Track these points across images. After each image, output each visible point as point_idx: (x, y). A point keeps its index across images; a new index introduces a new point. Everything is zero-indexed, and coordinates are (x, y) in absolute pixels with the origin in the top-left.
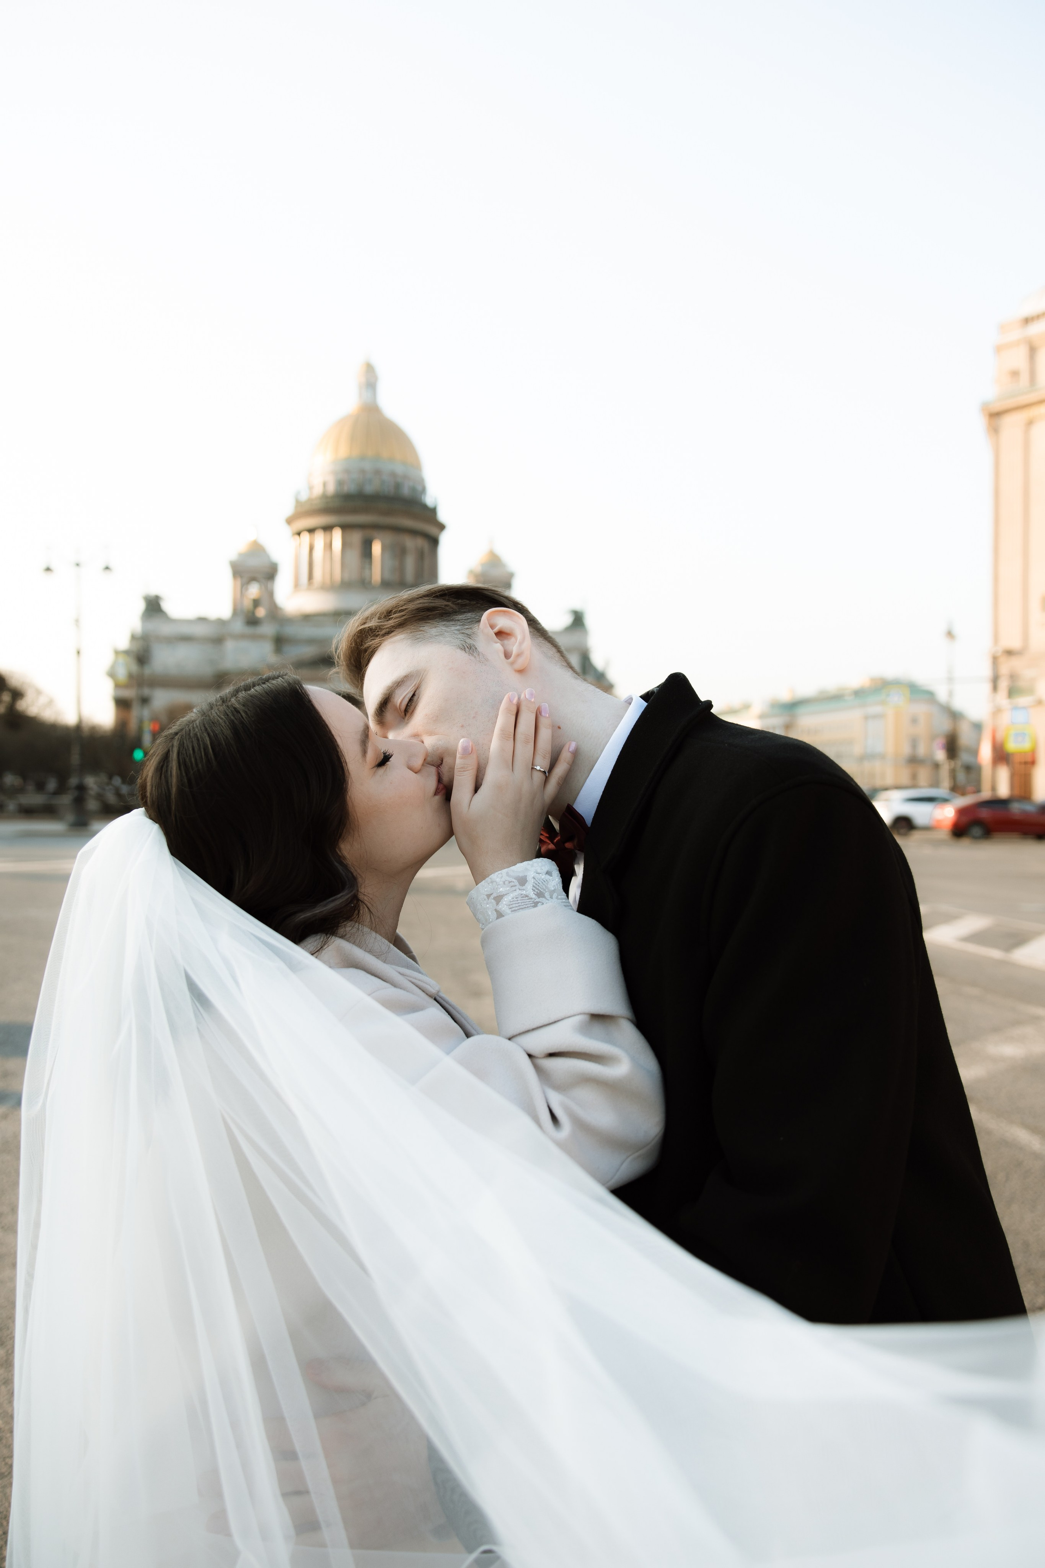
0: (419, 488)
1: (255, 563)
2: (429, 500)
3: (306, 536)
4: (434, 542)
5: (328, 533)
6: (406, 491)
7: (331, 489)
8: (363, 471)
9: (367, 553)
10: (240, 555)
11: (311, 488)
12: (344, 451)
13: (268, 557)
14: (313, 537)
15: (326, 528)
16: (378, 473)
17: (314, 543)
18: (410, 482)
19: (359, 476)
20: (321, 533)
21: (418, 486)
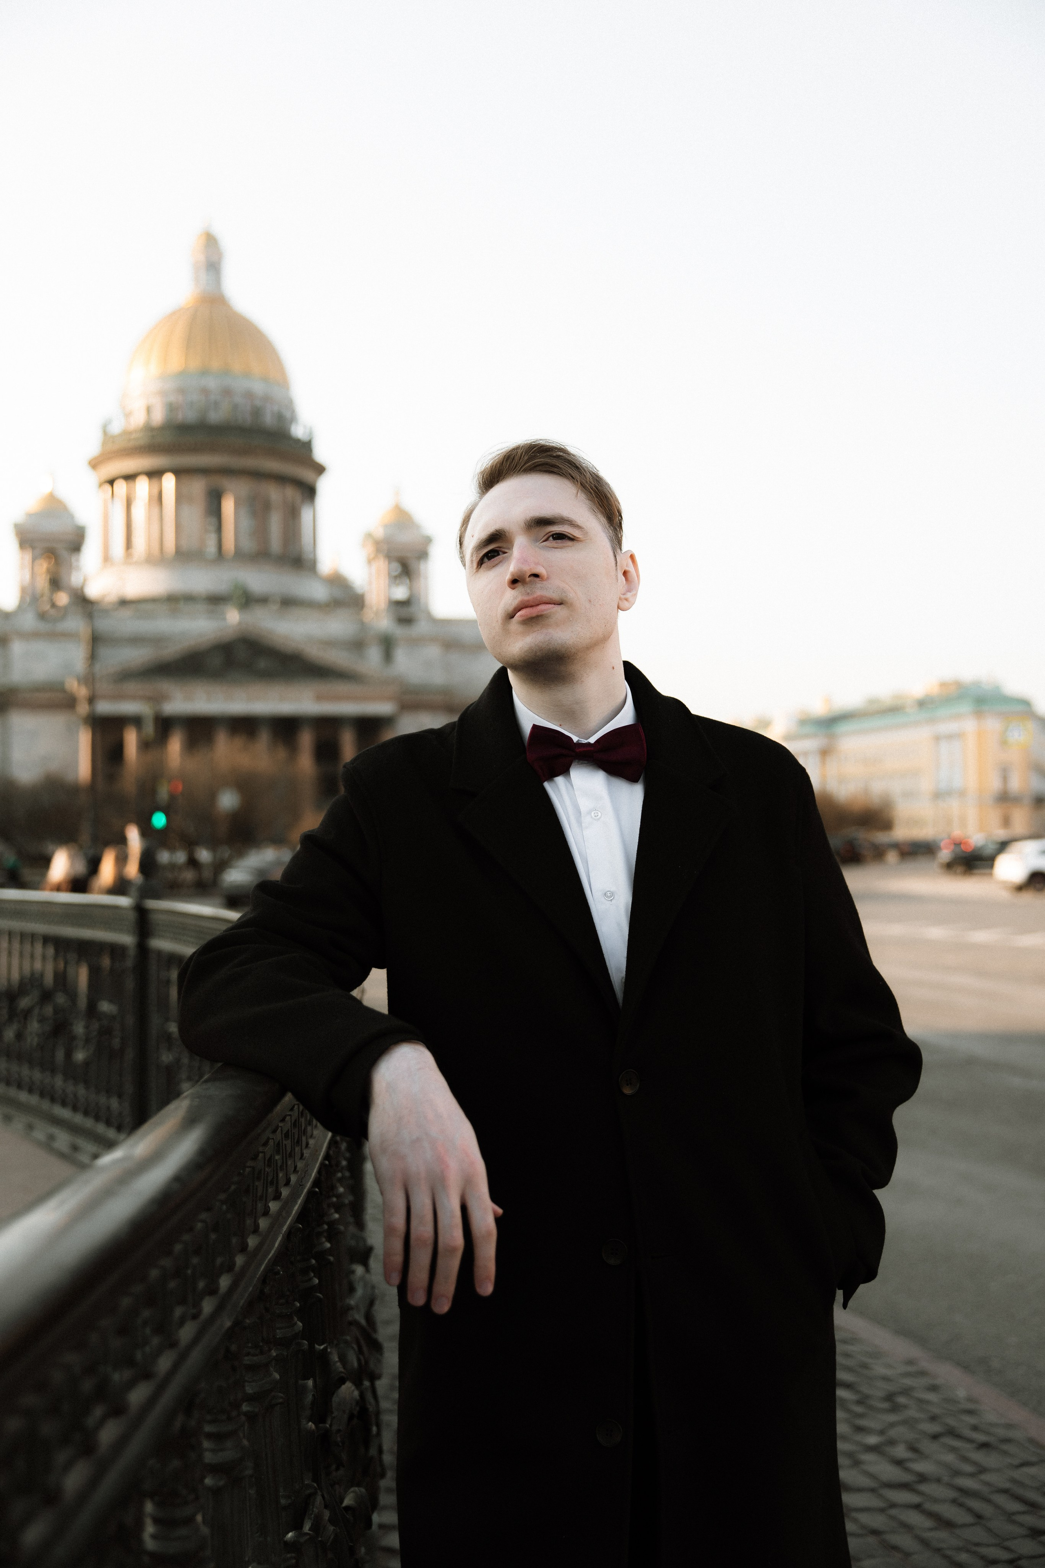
0: (288, 415)
1: (53, 526)
2: (298, 431)
3: (121, 487)
4: (309, 492)
5: (155, 481)
6: (268, 420)
7: (158, 417)
8: (205, 391)
9: (214, 509)
10: (30, 515)
11: (128, 415)
12: (176, 363)
13: (72, 516)
14: (131, 487)
15: (151, 475)
16: (228, 393)
17: (134, 495)
18: (273, 406)
19: (200, 398)
20: (144, 480)
21: (284, 411)
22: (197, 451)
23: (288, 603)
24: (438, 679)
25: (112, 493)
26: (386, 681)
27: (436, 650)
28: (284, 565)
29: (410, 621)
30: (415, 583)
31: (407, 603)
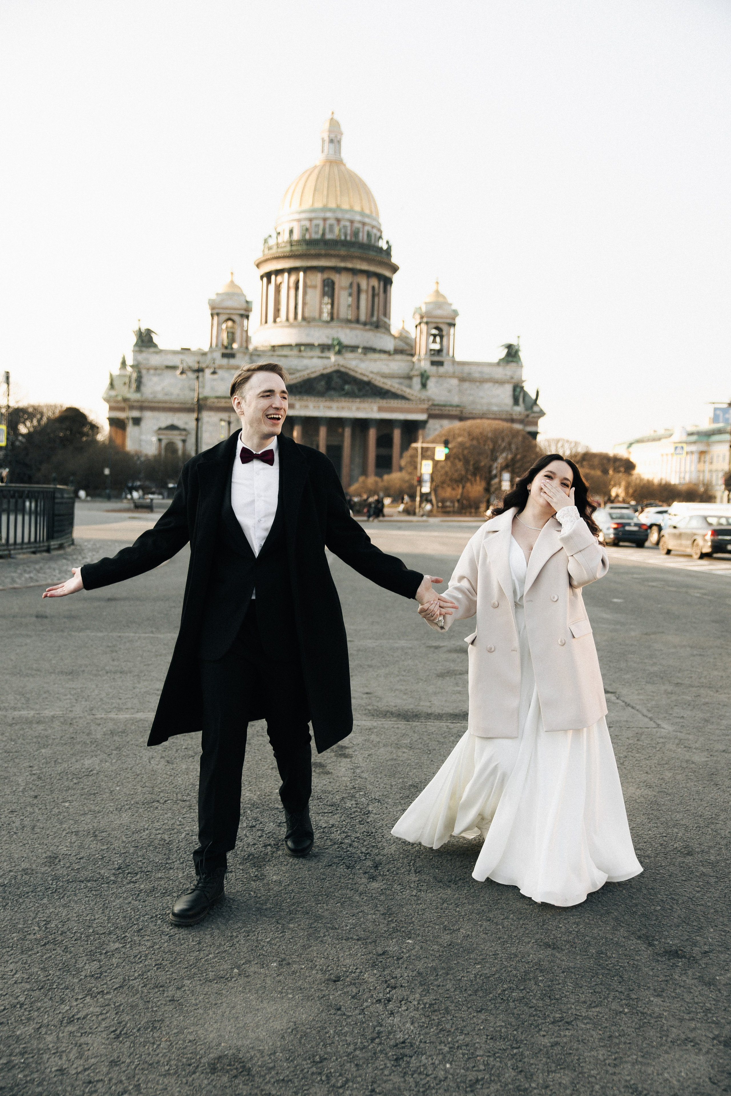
1: (233, 302)
2: (384, 243)
3: (272, 278)
4: (388, 282)
5: (292, 275)
6: (363, 238)
7: (296, 236)
8: (325, 220)
9: (325, 292)
10: (218, 295)
12: (307, 205)
13: (244, 296)
14: (279, 279)
15: (291, 271)
16: (338, 220)
17: (281, 283)
18: (367, 228)
19: (321, 223)
20: (286, 275)
21: (375, 231)
22: (317, 256)
23: (368, 350)
24: (455, 400)
25: (269, 281)
26: (422, 401)
27: (455, 382)
28: (368, 327)
29: (441, 364)
30: (445, 340)
31: (439, 351)
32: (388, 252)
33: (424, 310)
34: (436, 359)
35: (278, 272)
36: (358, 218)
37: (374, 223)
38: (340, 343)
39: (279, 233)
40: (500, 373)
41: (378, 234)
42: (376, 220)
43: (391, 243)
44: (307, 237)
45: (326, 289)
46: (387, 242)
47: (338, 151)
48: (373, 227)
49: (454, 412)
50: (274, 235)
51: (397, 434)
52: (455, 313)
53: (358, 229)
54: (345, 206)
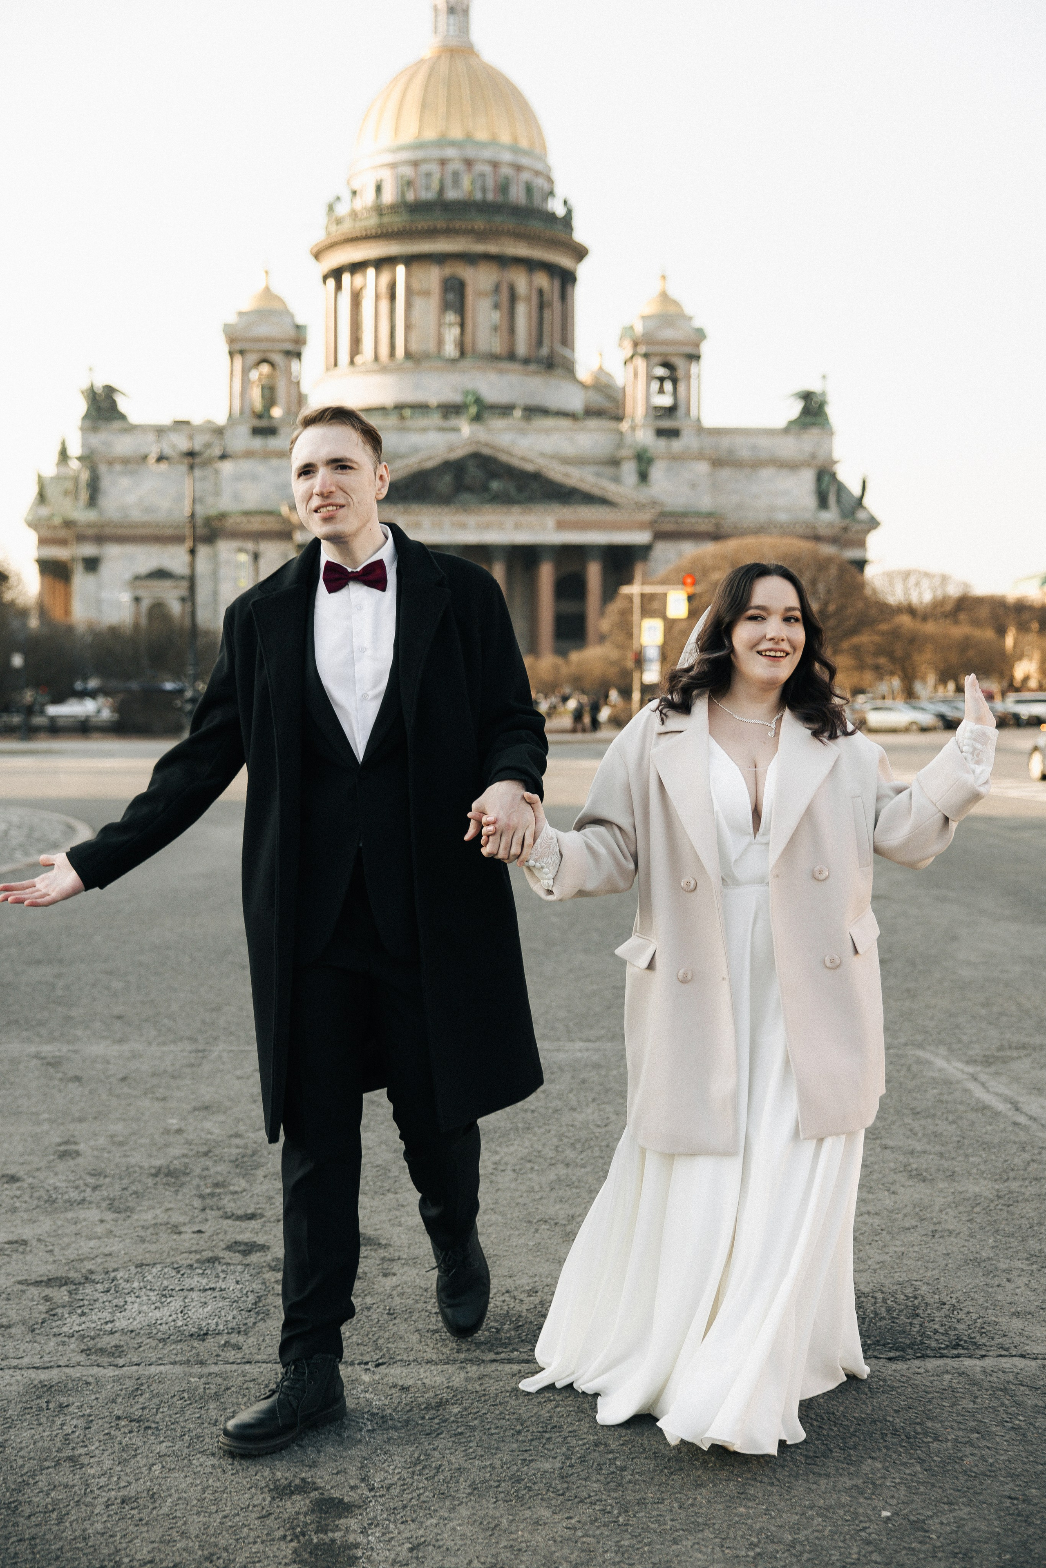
0: (542, 187)
1: (269, 328)
2: (556, 206)
3: (348, 280)
4: (567, 278)
5: (385, 272)
6: (517, 195)
7: (389, 197)
8: (443, 162)
9: (448, 303)
10: (240, 316)
12: (409, 134)
13: (290, 316)
14: (358, 279)
15: (380, 263)
16: (469, 163)
17: (361, 289)
18: (525, 176)
19: (435, 168)
20: (371, 272)
21: (540, 182)
22: (431, 233)
23: (534, 411)
24: (705, 502)
25: (339, 287)
26: (640, 507)
27: (703, 467)
28: (532, 367)
29: (674, 433)
30: (681, 387)
31: (671, 411)
32: (567, 222)
33: (639, 329)
34: (666, 424)
35: (356, 267)
36: (506, 157)
37: (539, 166)
38: (478, 401)
39: (354, 193)
40: (789, 447)
41: (546, 186)
42: (542, 158)
43: (572, 202)
44: (410, 197)
45: (451, 296)
46: (565, 202)
47: (464, 29)
48: (537, 173)
49: (704, 526)
50: (346, 195)
51: (594, 573)
52: (701, 335)
53: (507, 179)
54: (482, 135)
